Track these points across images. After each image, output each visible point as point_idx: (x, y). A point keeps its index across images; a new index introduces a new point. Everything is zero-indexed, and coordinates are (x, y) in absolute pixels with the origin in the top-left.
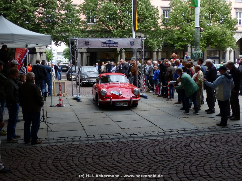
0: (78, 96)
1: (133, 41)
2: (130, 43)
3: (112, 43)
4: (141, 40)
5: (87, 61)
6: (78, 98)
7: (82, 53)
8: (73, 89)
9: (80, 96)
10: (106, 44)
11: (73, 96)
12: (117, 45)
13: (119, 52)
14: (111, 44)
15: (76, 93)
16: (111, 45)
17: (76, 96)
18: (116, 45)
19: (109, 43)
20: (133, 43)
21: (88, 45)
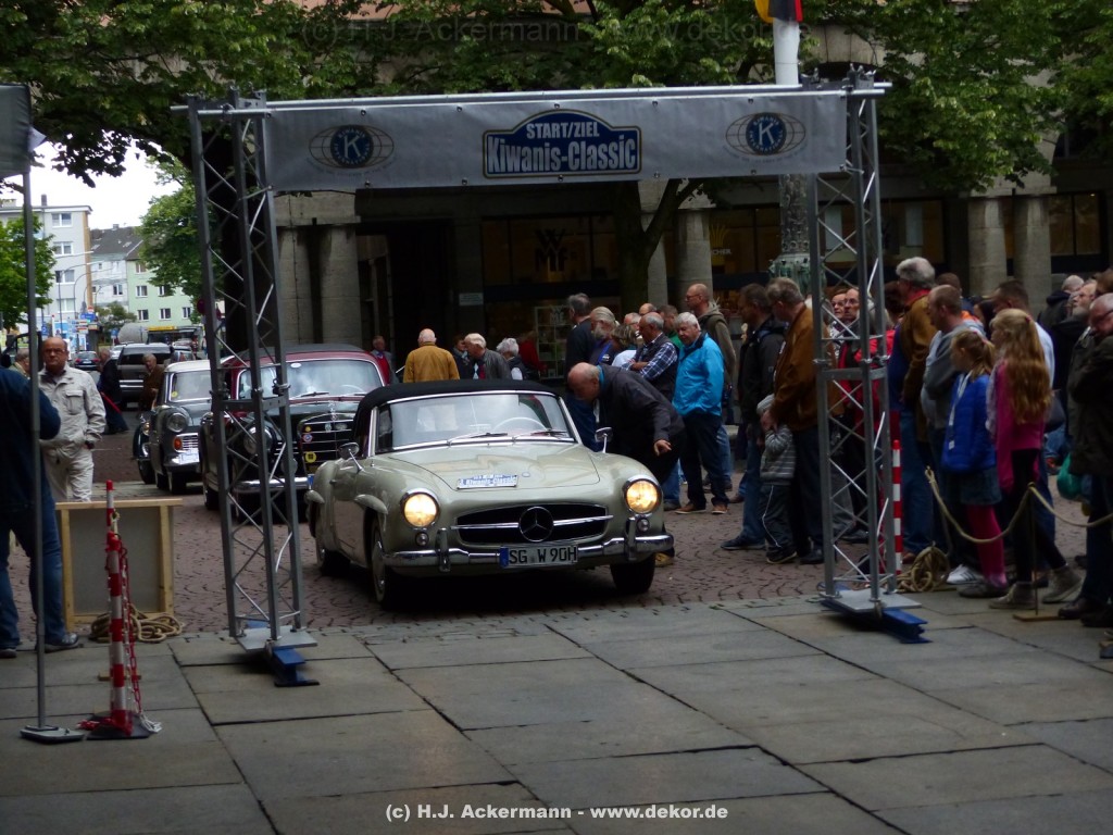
0: (286, 636)
1: (773, 108)
2: (752, 128)
3: (579, 140)
4: (853, 101)
5: (366, 306)
6: (286, 659)
7: (313, 237)
8: (236, 568)
9: (304, 637)
10: (526, 149)
11: (233, 634)
12: (633, 153)
13: (658, 214)
14: (574, 144)
15: (267, 603)
16: (577, 156)
17: (265, 632)
18: (621, 153)
19: (554, 142)
20: (779, 130)
21: (361, 164)
